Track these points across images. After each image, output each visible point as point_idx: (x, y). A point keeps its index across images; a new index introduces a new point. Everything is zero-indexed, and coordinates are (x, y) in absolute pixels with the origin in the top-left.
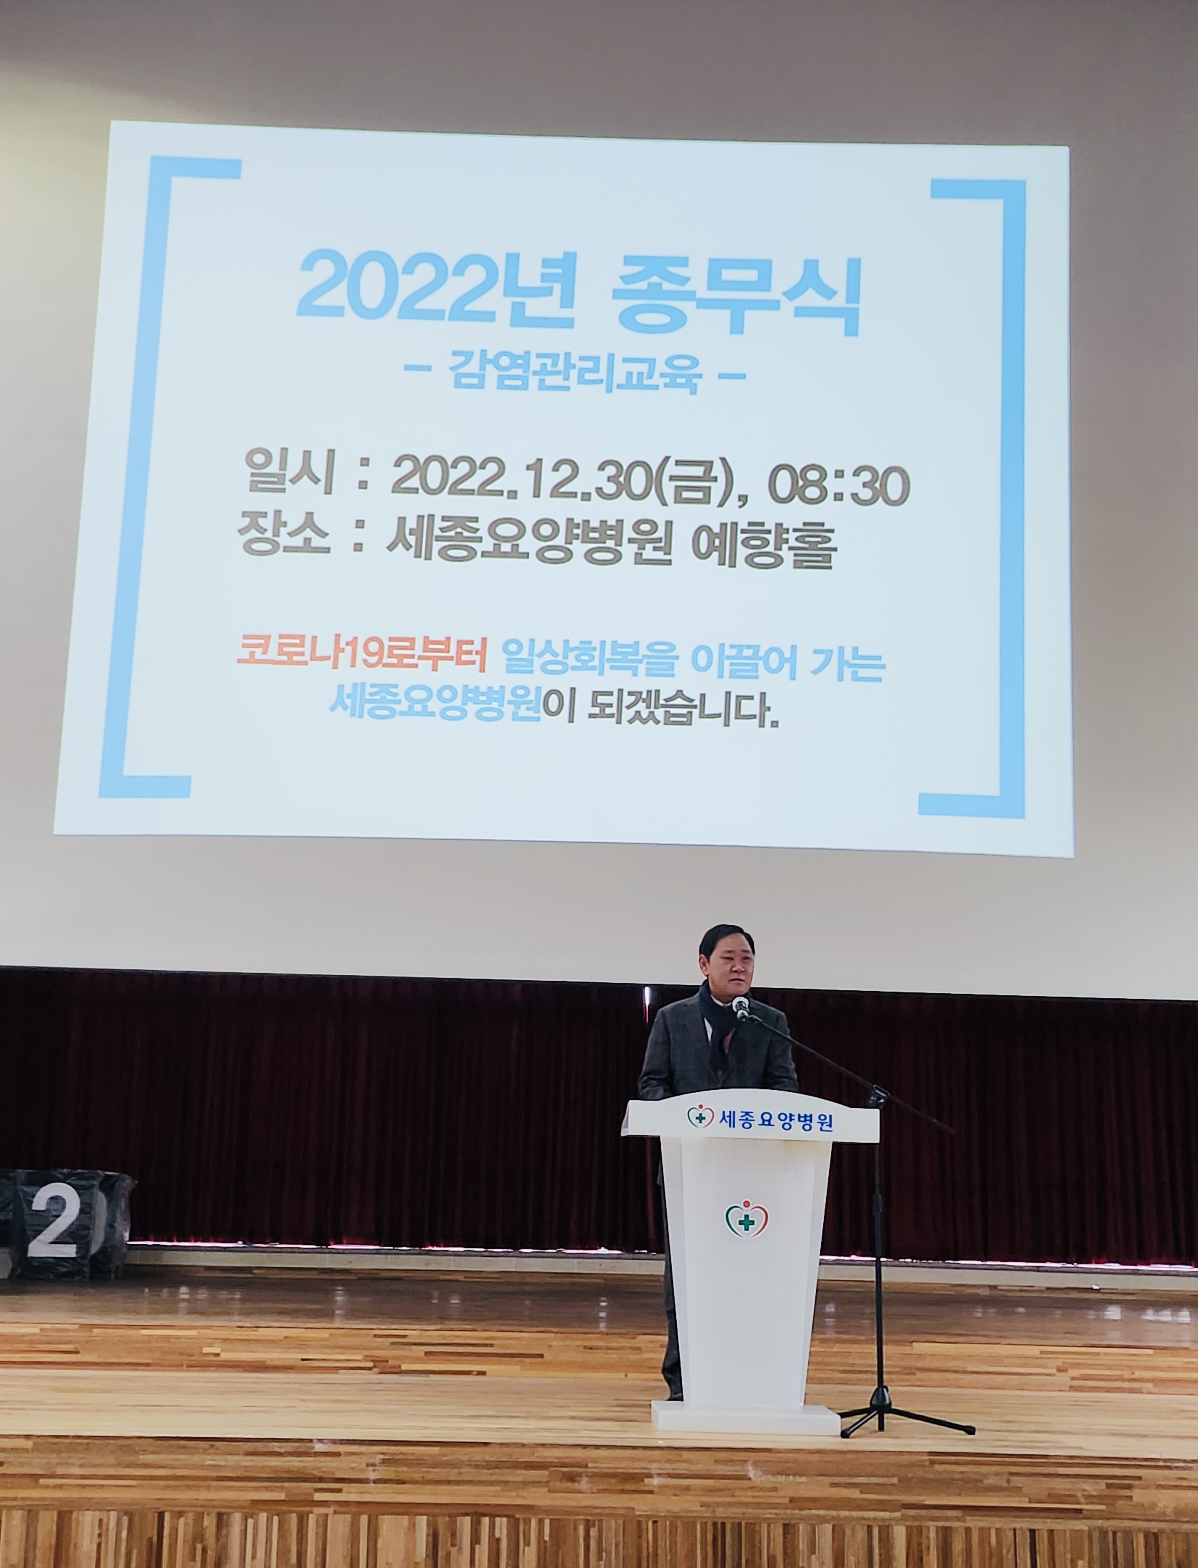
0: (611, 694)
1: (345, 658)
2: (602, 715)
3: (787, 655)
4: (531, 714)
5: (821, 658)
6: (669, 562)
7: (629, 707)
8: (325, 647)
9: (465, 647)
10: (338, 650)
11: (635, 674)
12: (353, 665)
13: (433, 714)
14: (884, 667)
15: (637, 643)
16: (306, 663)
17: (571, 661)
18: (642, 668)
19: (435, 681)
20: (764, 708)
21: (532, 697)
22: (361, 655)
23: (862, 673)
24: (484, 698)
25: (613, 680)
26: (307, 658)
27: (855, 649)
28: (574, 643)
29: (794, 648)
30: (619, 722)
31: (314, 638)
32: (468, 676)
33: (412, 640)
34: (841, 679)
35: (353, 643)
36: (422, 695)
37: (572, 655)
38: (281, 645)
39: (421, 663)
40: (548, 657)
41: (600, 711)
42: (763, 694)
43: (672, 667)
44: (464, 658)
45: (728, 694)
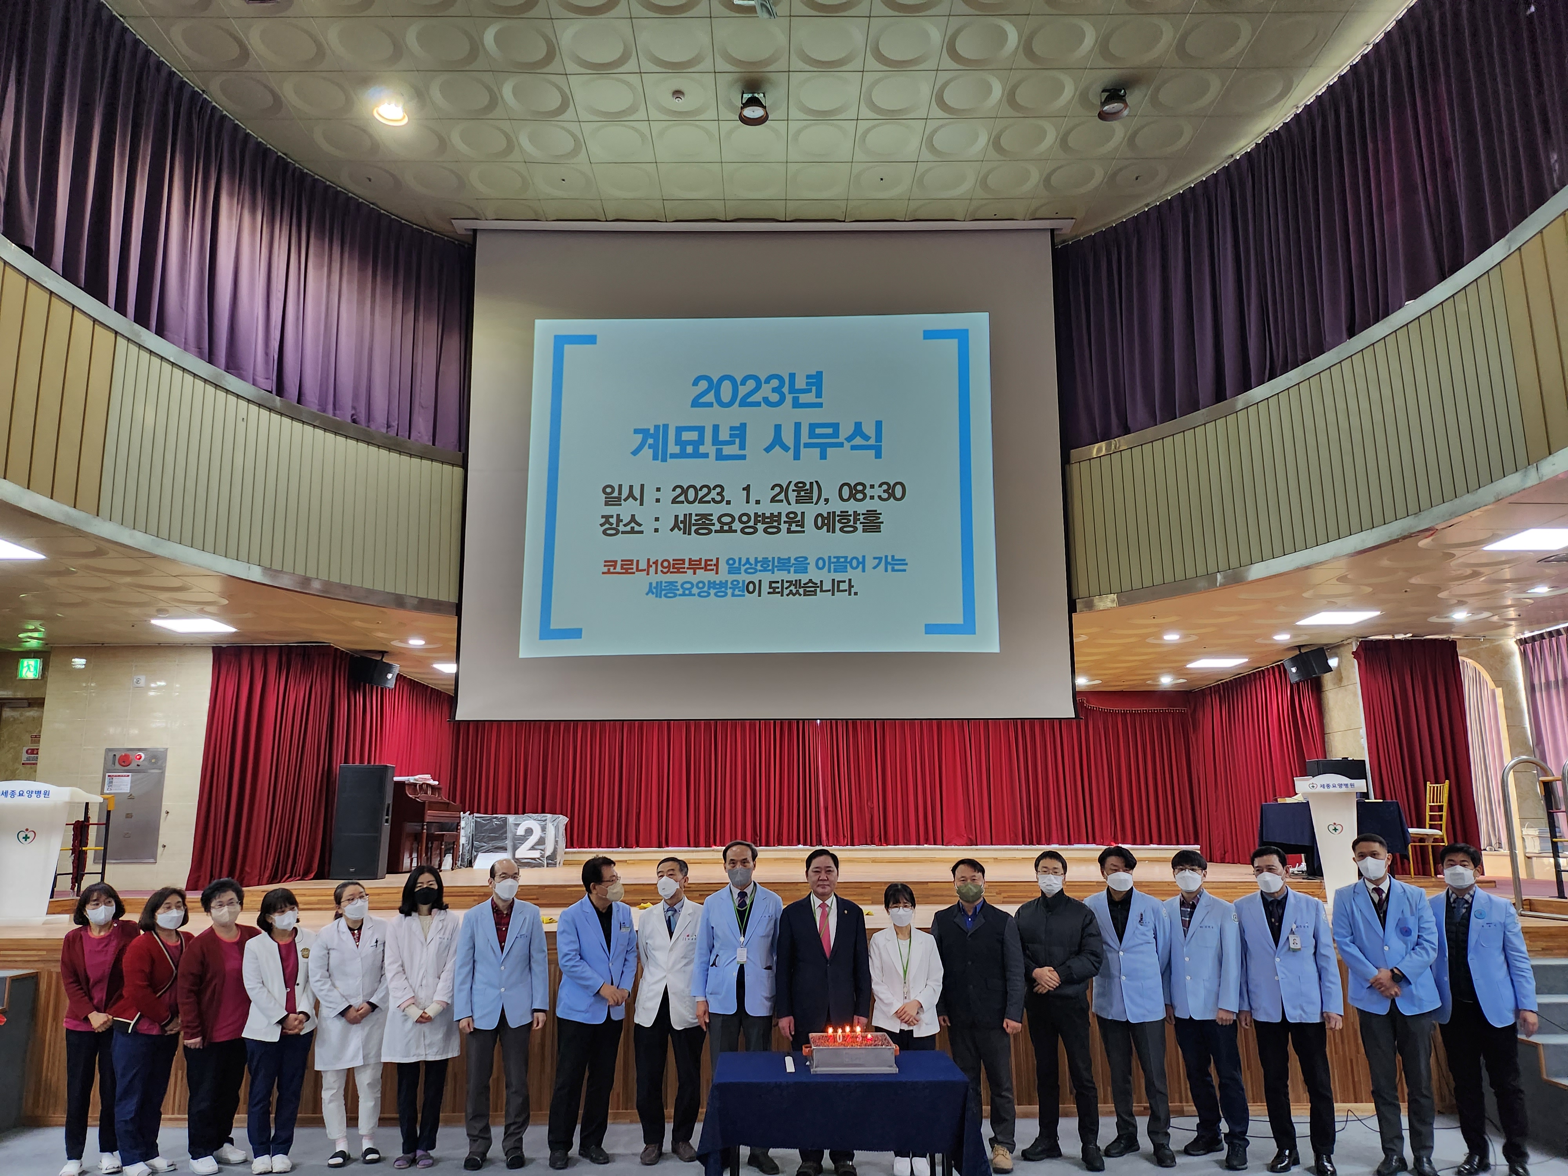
0: (778, 582)
1: (652, 570)
3: (861, 560)
4: (740, 593)
5: (877, 561)
7: (786, 588)
8: (643, 565)
9: (709, 563)
10: (649, 566)
11: (789, 572)
12: (656, 573)
13: (694, 595)
14: (906, 564)
15: (789, 558)
16: (634, 573)
17: (759, 567)
18: (792, 569)
19: (694, 579)
20: (851, 586)
21: (741, 585)
22: (660, 568)
23: (896, 567)
24: (718, 586)
25: (779, 576)
26: (634, 570)
27: (893, 557)
29: (864, 557)
30: (782, 595)
31: (638, 561)
32: (709, 576)
34: (886, 570)
35: (656, 563)
36: (688, 586)
37: (759, 565)
38: (622, 565)
39: (688, 571)
40: (748, 566)
41: (773, 591)
42: (850, 580)
43: (806, 568)
44: (709, 568)
45: (833, 580)
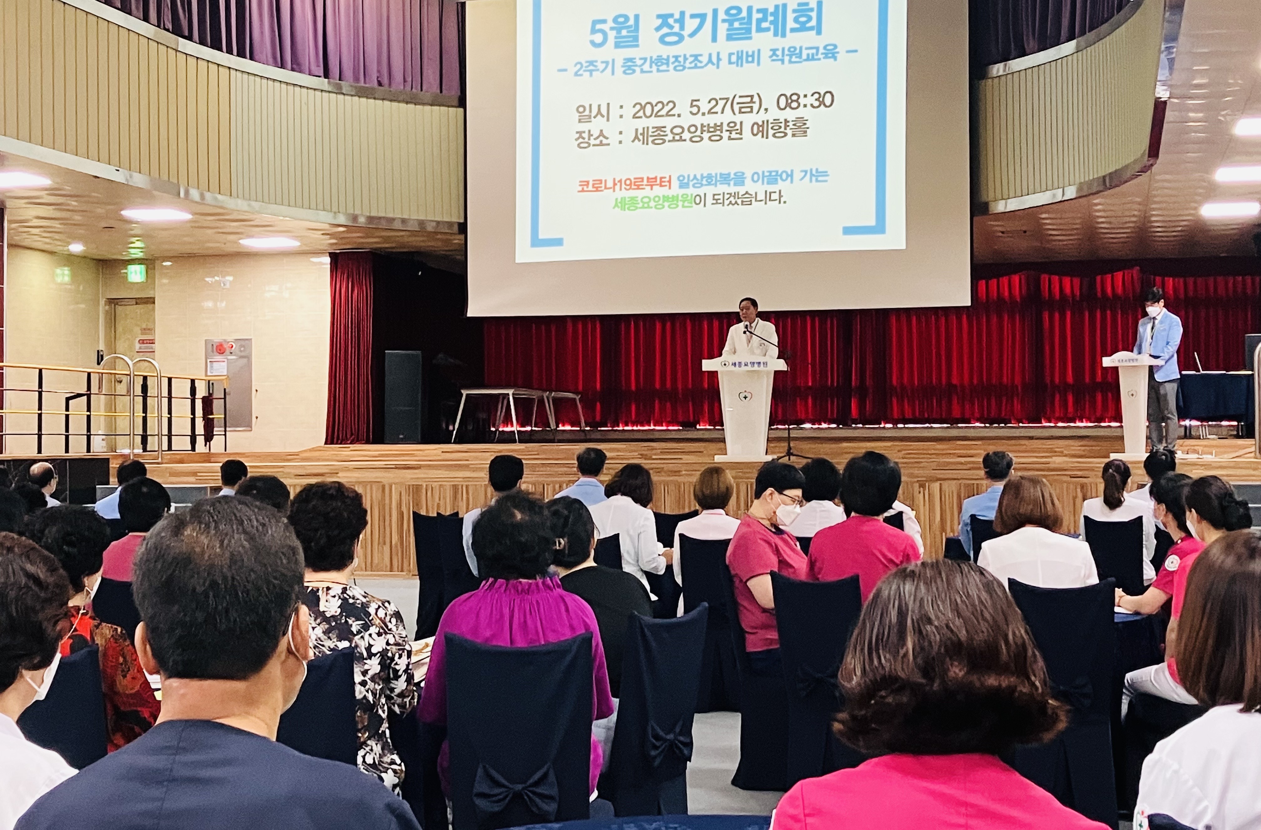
0: (719, 194)
1: (618, 187)
2: (717, 203)
3: (789, 173)
4: (689, 205)
5: (803, 174)
6: (741, 139)
7: (727, 199)
8: (610, 184)
9: (663, 180)
10: (615, 184)
11: (729, 186)
12: (621, 189)
13: (652, 207)
14: (828, 176)
15: (730, 173)
16: (603, 190)
17: (704, 182)
18: (732, 183)
19: (652, 194)
20: (780, 196)
21: (689, 198)
22: (623, 186)
23: (820, 178)
24: (671, 200)
25: (722, 188)
26: (603, 188)
27: (817, 170)
28: (705, 175)
29: (792, 171)
30: (723, 205)
31: (606, 181)
32: (664, 191)
33: (642, 178)
34: (811, 181)
35: (620, 181)
36: (646, 200)
37: (705, 180)
38: (593, 185)
39: (646, 187)
40: (695, 181)
41: (716, 201)
42: (780, 191)
43: (743, 182)
44: (663, 184)
45: (766, 191)
